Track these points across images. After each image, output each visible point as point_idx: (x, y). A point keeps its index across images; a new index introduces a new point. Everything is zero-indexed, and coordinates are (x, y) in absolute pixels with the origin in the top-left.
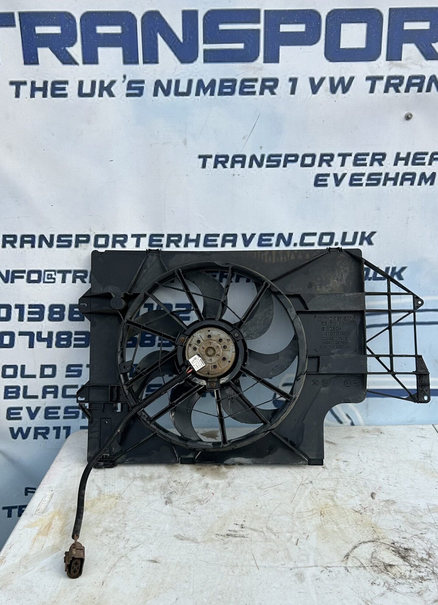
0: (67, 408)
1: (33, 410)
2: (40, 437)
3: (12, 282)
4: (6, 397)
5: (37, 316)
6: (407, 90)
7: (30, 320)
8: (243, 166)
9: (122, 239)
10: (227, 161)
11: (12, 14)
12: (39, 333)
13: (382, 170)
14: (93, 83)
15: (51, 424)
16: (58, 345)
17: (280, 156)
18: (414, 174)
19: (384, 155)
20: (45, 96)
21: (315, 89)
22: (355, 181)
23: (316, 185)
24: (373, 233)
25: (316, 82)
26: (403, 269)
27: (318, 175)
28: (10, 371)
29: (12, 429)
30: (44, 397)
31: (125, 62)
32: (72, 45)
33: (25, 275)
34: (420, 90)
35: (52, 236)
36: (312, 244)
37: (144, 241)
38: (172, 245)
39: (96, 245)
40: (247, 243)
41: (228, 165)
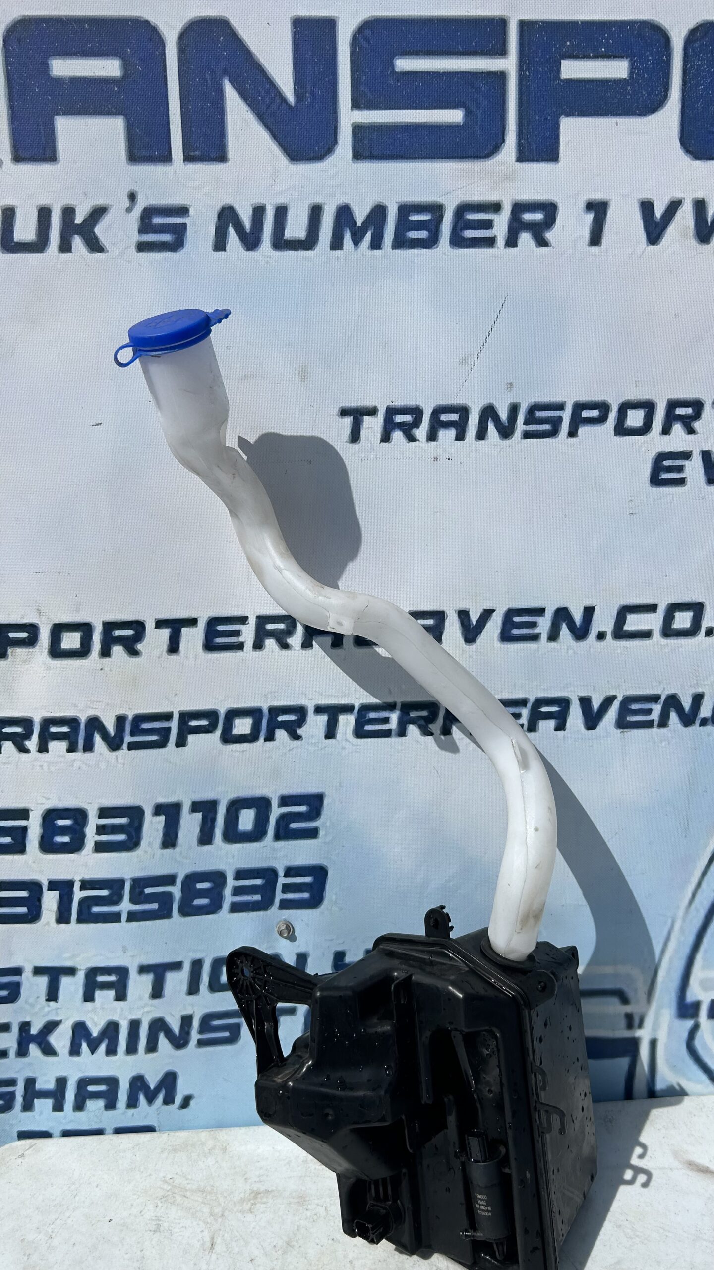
8: (460, 437)
9: (129, 632)
10: (417, 423)
14: (44, 214)
17: (561, 407)
21: (655, 230)
23: (656, 480)
25: (659, 211)
27: (661, 457)
31: (134, 157)
36: (646, 634)
37: (192, 638)
38: (270, 643)
39: (56, 652)
40: (471, 632)
41: (421, 432)
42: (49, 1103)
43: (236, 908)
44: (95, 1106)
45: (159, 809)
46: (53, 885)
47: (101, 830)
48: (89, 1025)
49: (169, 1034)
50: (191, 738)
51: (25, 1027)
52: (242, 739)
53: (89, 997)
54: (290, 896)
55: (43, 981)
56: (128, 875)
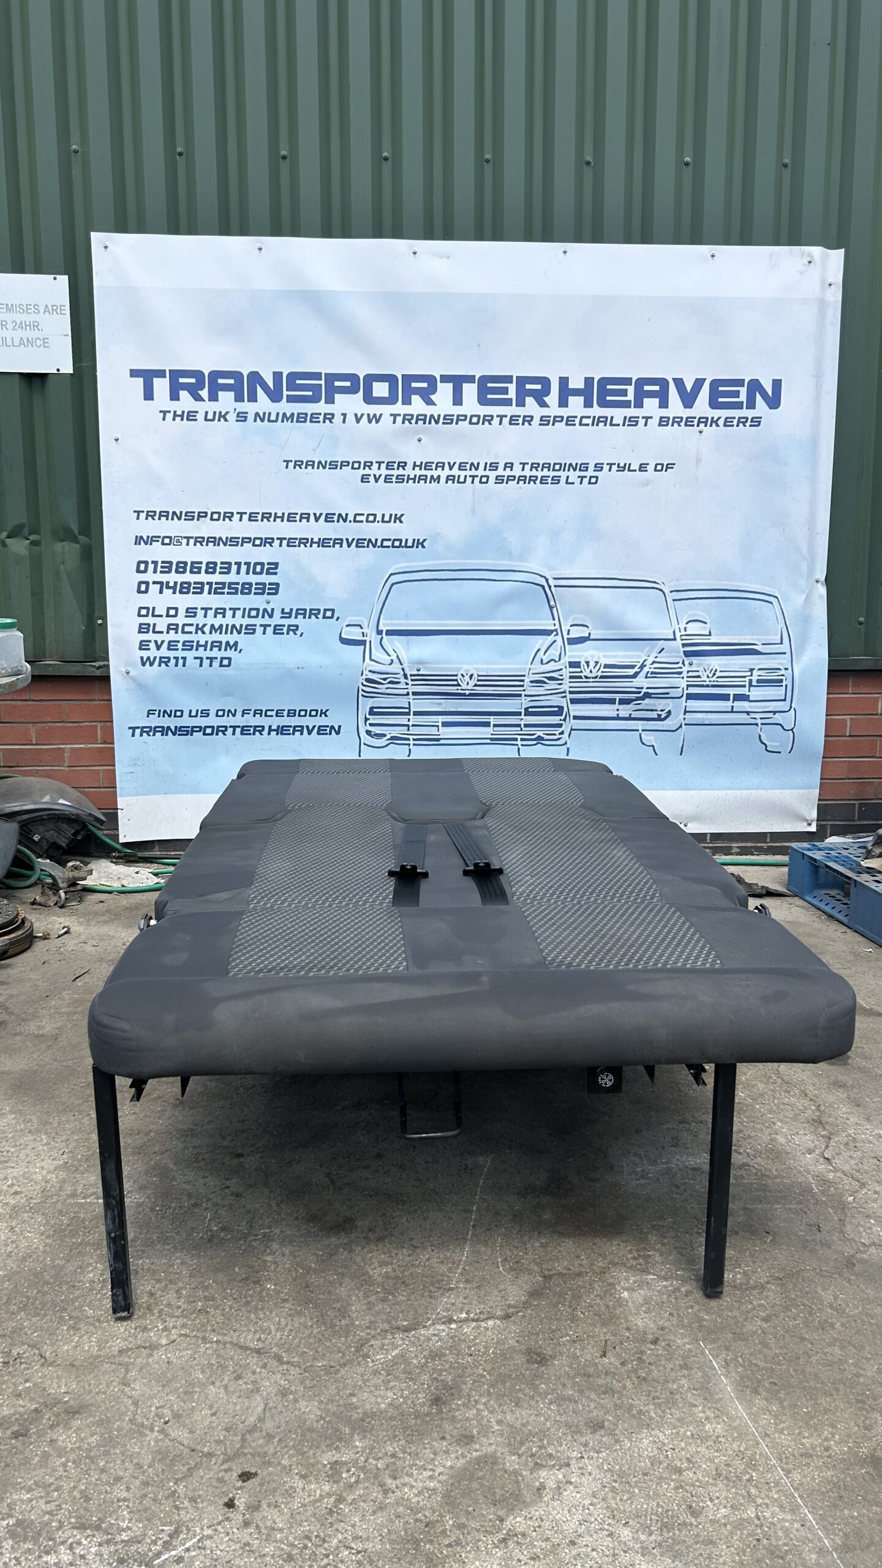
0: (184, 642)
1: (159, 643)
2: (163, 665)
3: (151, 544)
4: (140, 632)
5: (167, 570)
6: (416, 423)
7: (161, 572)
8: (313, 468)
9: (230, 515)
10: (302, 464)
11: (165, 371)
12: (168, 583)
13: (405, 473)
14: (215, 413)
15: (172, 654)
16: (181, 592)
17: (338, 462)
18: (426, 476)
19: (406, 463)
20: (182, 420)
21: (358, 420)
22: (388, 479)
23: (362, 481)
24: (402, 515)
25: (359, 416)
26: (425, 540)
27: (363, 475)
28: (144, 612)
29: (142, 658)
30: (168, 632)
31: (236, 401)
32: (202, 389)
33: (160, 540)
34: (425, 423)
35: (181, 512)
36: (362, 522)
37: (245, 517)
38: (265, 520)
39: (212, 519)
40: (317, 519)
41: (303, 467)
42: (203, 648)
43: (255, 594)
44: (216, 649)
45: (236, 563)
46: (208, 583)
47: (221, 568)
48: (215, 625)
49: (236, 629)
50: (245, 544)
51: (198, 625)
52: (257, 546)
53: (215, 617)
54: (270, 591)
55: (203, 611)
56: (227, 581)
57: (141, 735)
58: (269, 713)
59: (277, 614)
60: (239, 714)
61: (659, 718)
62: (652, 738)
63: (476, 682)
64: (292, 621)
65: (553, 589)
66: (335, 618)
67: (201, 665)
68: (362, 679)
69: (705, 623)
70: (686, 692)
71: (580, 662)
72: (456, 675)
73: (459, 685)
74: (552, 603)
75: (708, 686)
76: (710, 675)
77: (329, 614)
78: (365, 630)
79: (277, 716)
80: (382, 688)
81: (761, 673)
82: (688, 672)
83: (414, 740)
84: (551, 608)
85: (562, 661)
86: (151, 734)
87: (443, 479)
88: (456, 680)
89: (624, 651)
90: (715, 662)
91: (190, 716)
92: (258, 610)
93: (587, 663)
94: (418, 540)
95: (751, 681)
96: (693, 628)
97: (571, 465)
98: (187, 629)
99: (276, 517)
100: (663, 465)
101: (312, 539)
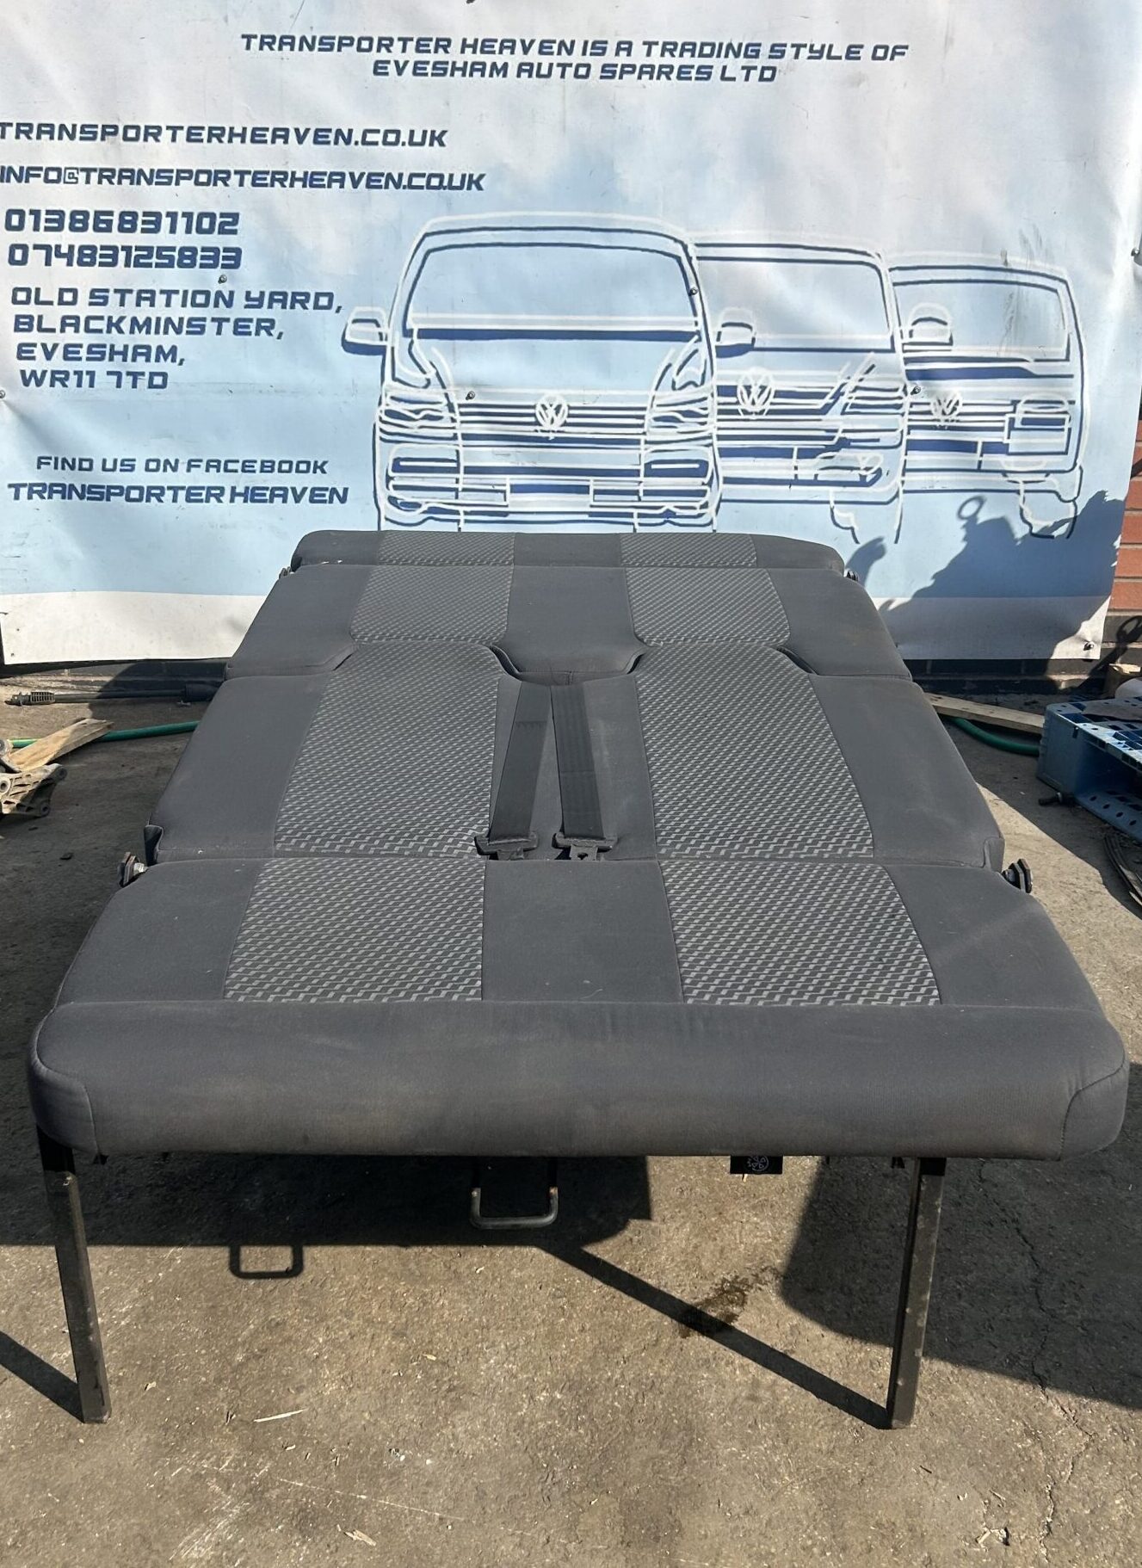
0: (90, 347)
1: (50, 348)
2: (58, 384)
3: (27, 181)
4: (17, 329)
5: (56, 225)
7: (47, 229)
8: (292, 49)
9: (155, 131)
10: (274, 42)
12: (58, 247)
13: (448, 58)
15: (71, 366)
16: (81, 263)
17: (334, 38)
18: (484, 64)
19: (449, 41)
22: (418, 69)
24: (444, 132)
26: (481, 176)
27: (377, 62)
28: (22, 296)
29: (23, 372)
30: (63, 331)
33: (42, 174)
35: (74, 126)
36: (376, 143)
37: (182, 135)
38: (214, 140)
39: (125, 138)
40: (301, 139)
41: (276, 46)
42: (121, 357)
43: (202, 266)
44: (141, 359)
45: (168, 214)
46: (124, 248)
47: (144, 222)
48: (139, 319)
49: (173, 325)
50: (182, 182)
51: (110, 318)
52: (202, 184)
53: (138, 305)
54: (226, 262)
55: (118, 296)
56: (155, 245)
57: (30, 497)
58: (231, 466)
59: (239, 300)
60: (182, 467)
61: (863, 483)
62: (851, 515)
63: (565, 418)
64: (264, 313)
65: (694, 262)
66: (335, 307)
67: (119, 386)
68: (379, 412)
69: (945, 323)
70: (906, 437)
71: (736, 387)
72: (534, 407)
73: (540, 425)
74: (693, 285)
75: (942, 428)
76: (948, 411)
77: (325, 301)
78: (384, 329)
79: (243, 471)
80: (413, 427)
81: (1030, 408)
82: (912, 405)
83: (466, 513)
84: (691, 293)
85: (707, 385)
86: (46, 495)
87: (512, 71)
88: (534, 415)
89: (810, 369)
90: (957, 390)
91: (104, 469)
92: (207, 293)
93: (748, 388)
94: (471, 176)
95: (1012, 421)
96: (924, 332)
97: (730, 46)
98: (94, 325)
99: (232, 134)
100: (886, 48)
101: (293, 173)
